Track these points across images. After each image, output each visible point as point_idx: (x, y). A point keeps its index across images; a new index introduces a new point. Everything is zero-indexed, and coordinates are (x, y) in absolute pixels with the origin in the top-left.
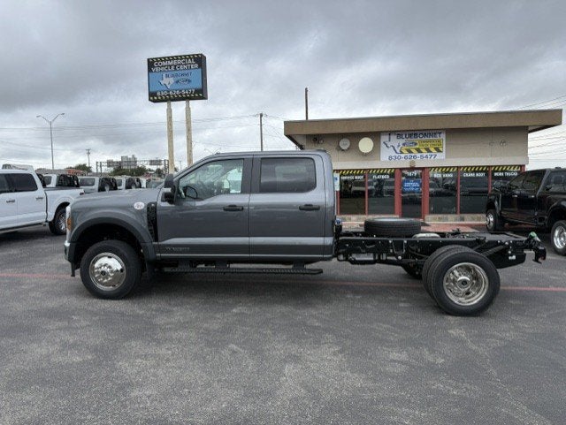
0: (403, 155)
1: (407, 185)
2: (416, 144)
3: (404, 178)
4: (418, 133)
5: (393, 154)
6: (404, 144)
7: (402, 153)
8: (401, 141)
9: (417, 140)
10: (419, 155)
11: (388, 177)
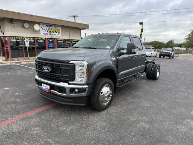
0: (48, 33)
1: (50, 44)
2: (52, 30)
3: (48, 42)
4: (53, 25)
5: (45, 32)
6: (48, 29)
7: (48, 32)
8: (48, 28)
9: (53, 28)
10: (53, 33)
11: (43, 41)
